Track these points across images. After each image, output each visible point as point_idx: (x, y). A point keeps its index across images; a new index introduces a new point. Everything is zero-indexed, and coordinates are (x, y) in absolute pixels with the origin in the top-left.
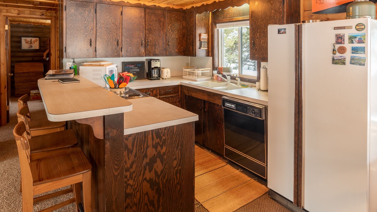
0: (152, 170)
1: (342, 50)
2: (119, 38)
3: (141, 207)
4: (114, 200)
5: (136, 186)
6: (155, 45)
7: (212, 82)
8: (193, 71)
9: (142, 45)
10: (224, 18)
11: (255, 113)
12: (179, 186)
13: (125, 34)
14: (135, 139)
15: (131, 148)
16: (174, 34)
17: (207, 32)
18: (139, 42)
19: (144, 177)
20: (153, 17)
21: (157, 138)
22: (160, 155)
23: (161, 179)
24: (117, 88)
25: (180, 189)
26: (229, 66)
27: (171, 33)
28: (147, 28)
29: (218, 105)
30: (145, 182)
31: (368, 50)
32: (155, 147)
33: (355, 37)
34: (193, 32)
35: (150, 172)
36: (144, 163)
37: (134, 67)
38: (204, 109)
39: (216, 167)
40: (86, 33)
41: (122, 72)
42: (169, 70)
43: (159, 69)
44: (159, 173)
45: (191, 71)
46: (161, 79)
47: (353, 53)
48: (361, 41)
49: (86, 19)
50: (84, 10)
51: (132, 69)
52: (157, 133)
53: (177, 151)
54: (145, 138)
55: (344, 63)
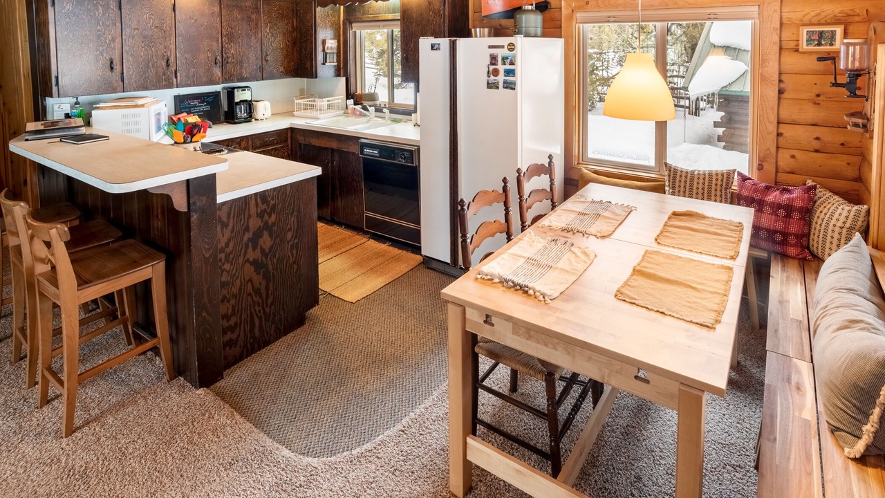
0: (256, 248)
1: (496, 73)
2: (169, 54)
3: (243, 299)
4: (205, 291)
5: (234, 271)
6: (241, 62)
7: (346, 119)
8: (312, 103)
9: (216, 63)
10: (363, 14)
11: (405, 158)
12: (295, 266)
13: (181, 46)
14: (231, 208)
15: (226, 220)
16: (276, 40)
17: (337, 37)
18: (210, 59)
19: (246, 258)
20: (236, 14)
21: (263, 204)
22: (266, 226)
23: (270, 258)
24: (188, 143)
25: (297, 269)
26: (373, 92)
27: (272, 39)
28: (224, 33)
29: (354, 154)
30: (248, 265)
31: (518, 73)
32: (260, 215)
33: (507, 58)
34: (311, 36)
35: (254, 250)
36: (245, 239)
37: (199, 103)
38: (332, 163)
39: (353, 246)
40: (101, 49)
41: (176, 114)
42: (268, 104)
43: (249, 105)
44: (267, 251)
45: (309, 103)
46: (253, 120)
47: (505, 76)
48: (512, 63)
49: (99, 21)
50: (95, 5)
51: (195, 106)
52: (263, 196)
53: (292, 219)
54: (246, 206)
55: (498, 88)
